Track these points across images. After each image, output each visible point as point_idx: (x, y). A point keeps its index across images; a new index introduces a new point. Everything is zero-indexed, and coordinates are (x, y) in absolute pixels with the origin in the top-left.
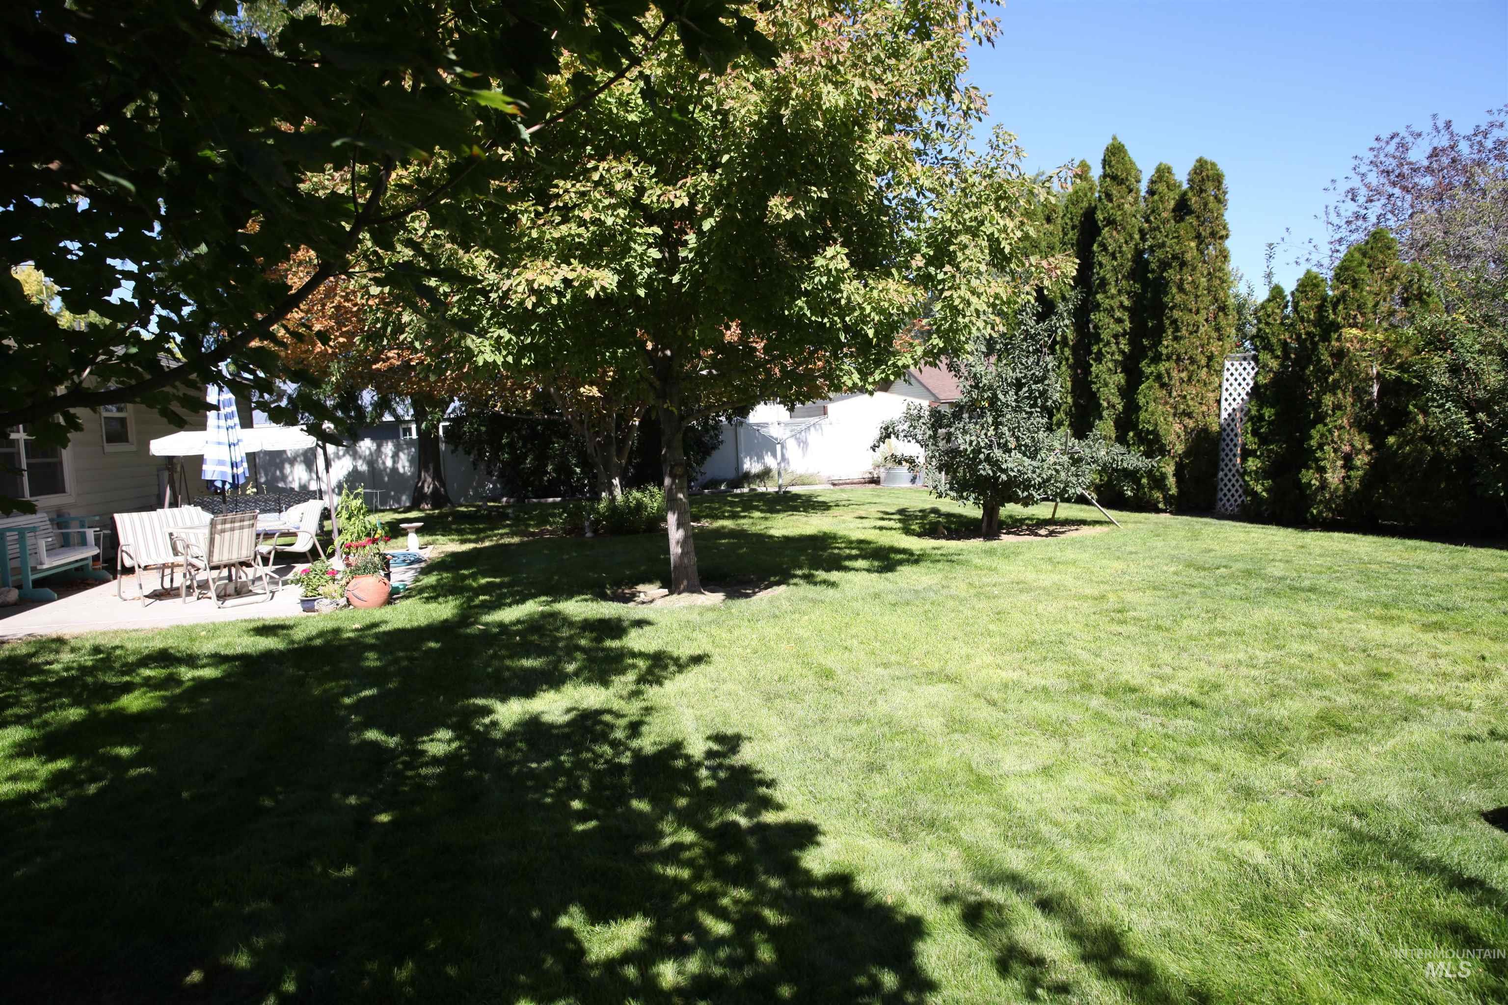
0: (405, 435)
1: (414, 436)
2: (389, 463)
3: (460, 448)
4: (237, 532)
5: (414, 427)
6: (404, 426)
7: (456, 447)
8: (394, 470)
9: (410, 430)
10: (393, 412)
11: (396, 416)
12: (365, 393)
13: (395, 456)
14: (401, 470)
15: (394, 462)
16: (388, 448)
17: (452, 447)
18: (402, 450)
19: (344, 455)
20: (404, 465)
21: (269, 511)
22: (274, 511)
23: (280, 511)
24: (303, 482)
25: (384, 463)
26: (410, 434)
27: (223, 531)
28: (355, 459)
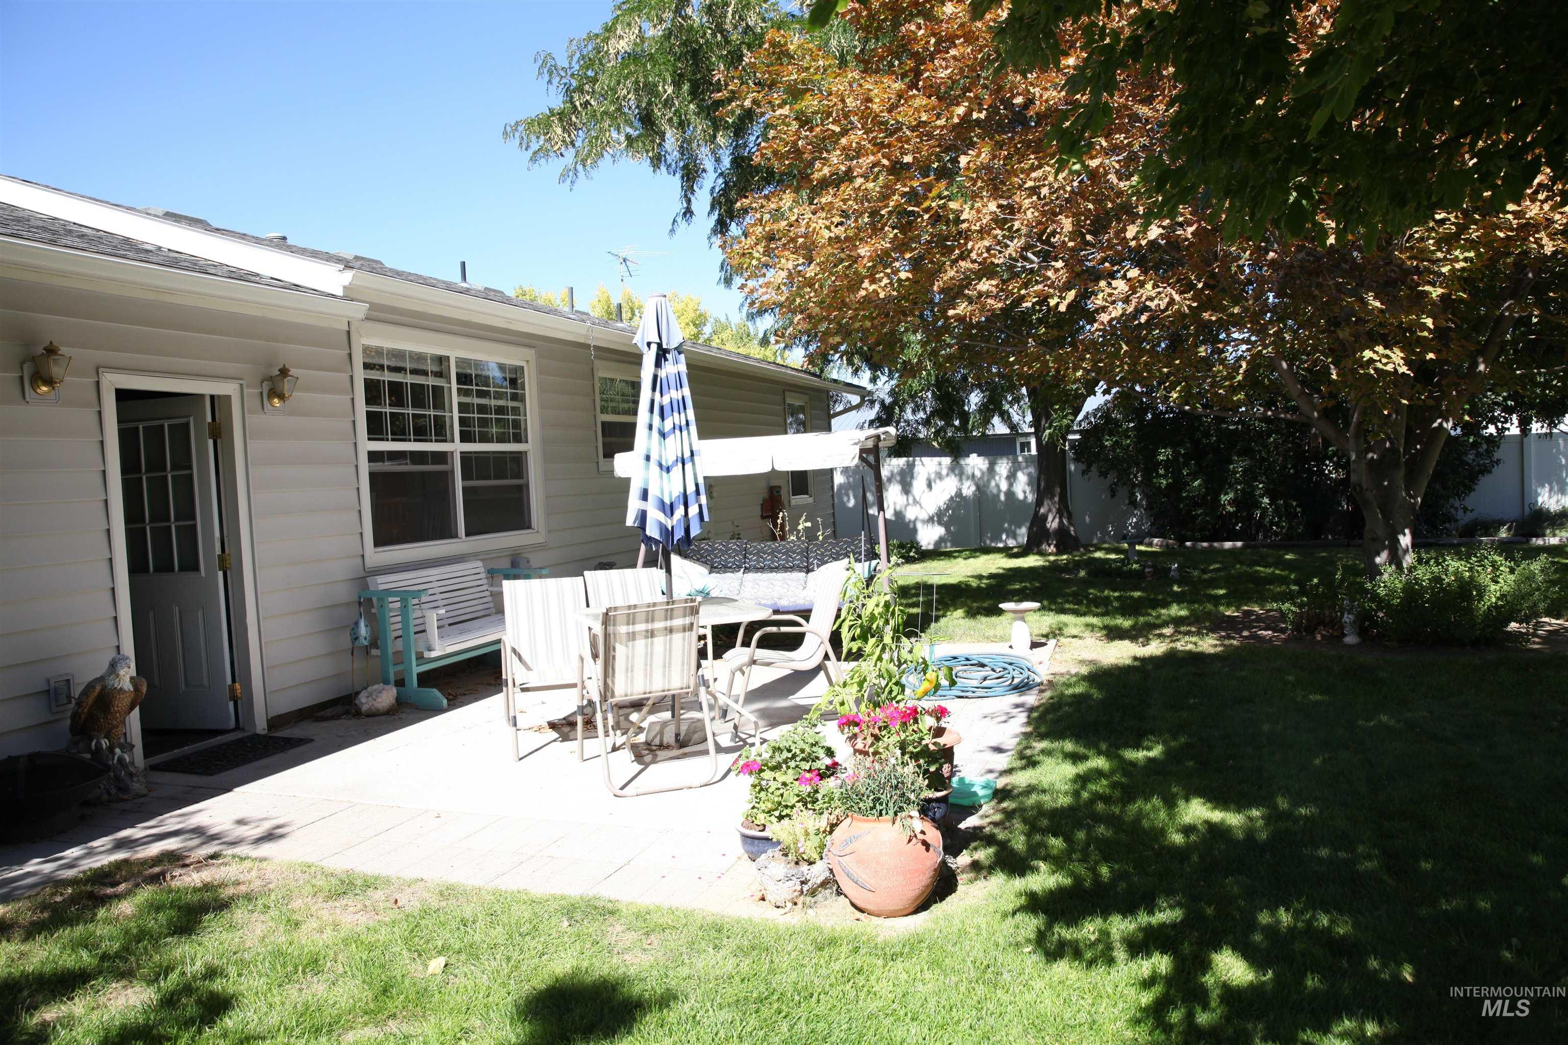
0: (1022, 451)
1: (1034, 451)
2: (1004, 486)
3: (1094, 468)
4: (659, 641)
5: (1033, 441)
6: (1023, 440)
7: (1089, 466)
8: (1010, 494)
9: (1028, 444)
10: (1006, 417)
11: (1013, 427)
12: (973, 395)
13: (1011, 477)
14: (1021, 496)
15: (1011, 485)
16: (1003, 467)
17: (1083, 467)
18: (1020, 469)
19: (947, 475)
20: (1022, 488)
21: (792, 569)
22: (799, 569)
23: (808, 570)
24: (898, 508)
25: (998, 486)
26: (1029, 450)
27: (632, 636)
28: (961, 480)
